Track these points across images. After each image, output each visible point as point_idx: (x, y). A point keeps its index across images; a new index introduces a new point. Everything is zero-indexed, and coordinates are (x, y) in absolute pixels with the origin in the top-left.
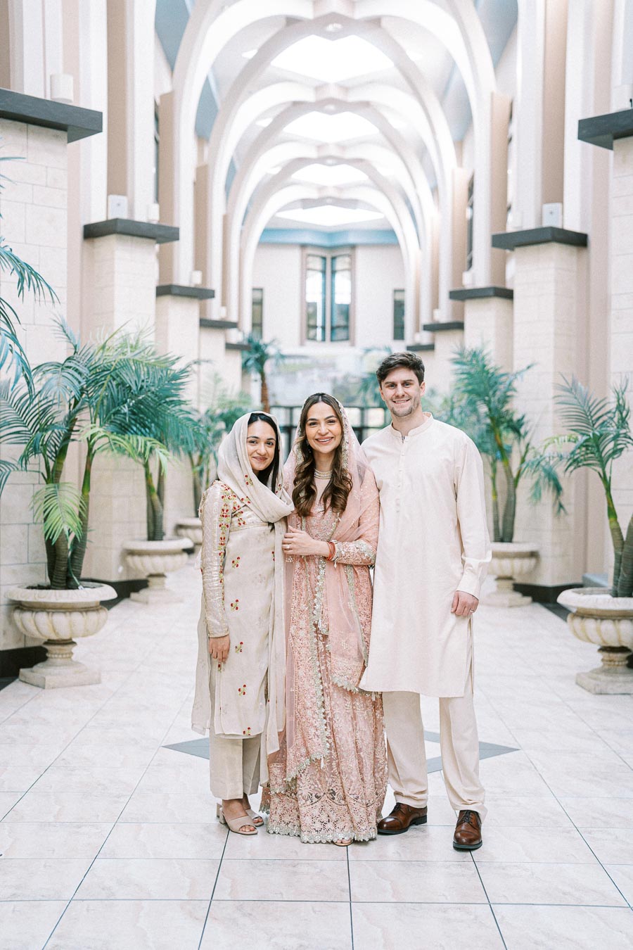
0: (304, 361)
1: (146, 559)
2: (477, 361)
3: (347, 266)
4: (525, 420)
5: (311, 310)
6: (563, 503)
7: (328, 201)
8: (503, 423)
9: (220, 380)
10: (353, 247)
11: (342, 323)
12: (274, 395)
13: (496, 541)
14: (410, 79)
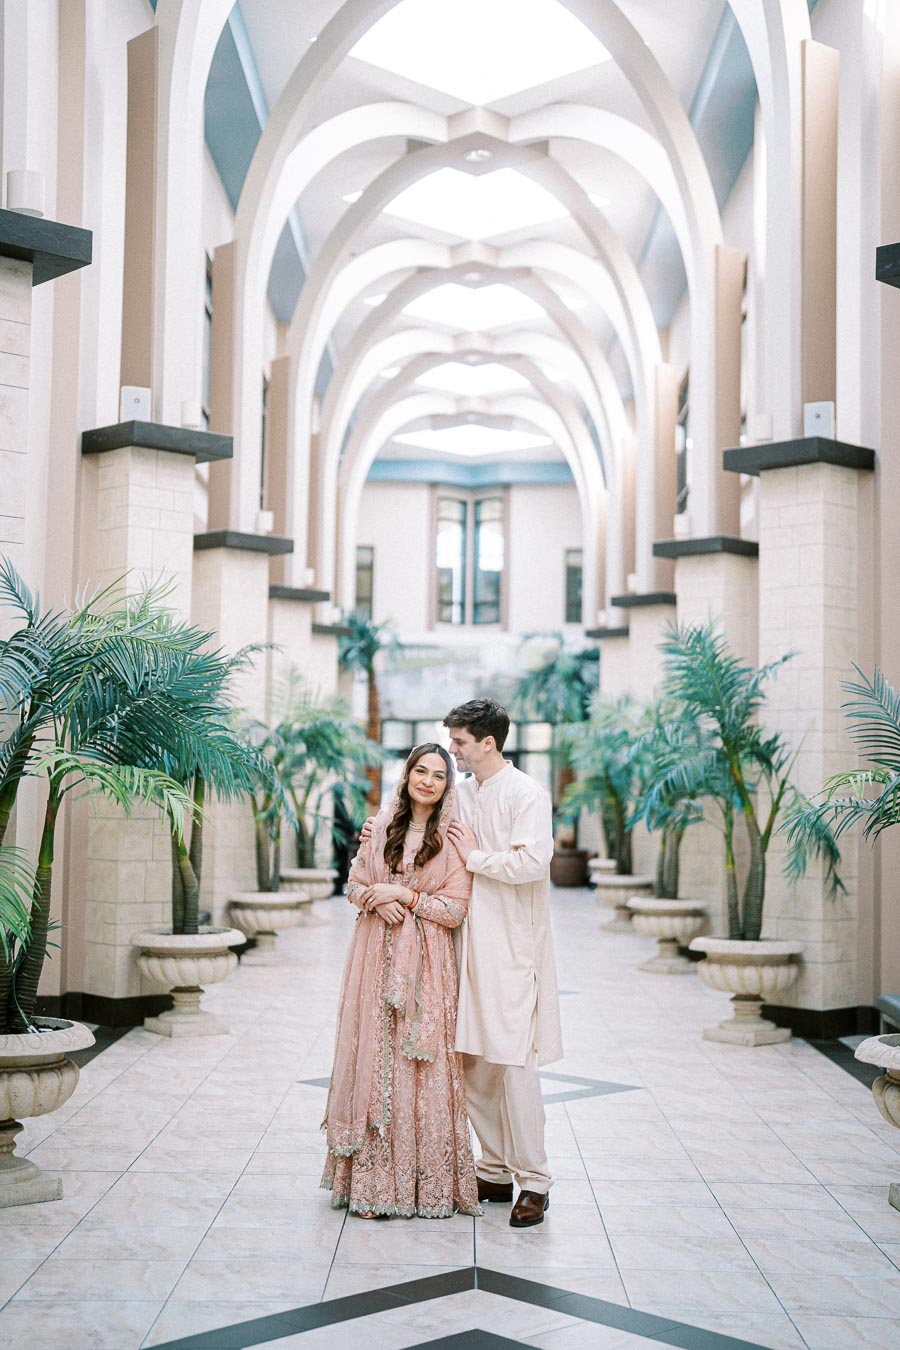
0: (432, 654)
1: (170, 965)
2: (703, 649)
3: (497, 515)
4: (779, 742)
5: (444, 580)
6: (840, 875)
7: (471, 418)
8: (742, 747)
9: (299, 678)
10: (506, 487)
11: (490, 597)
12: (389, 703)
13: (732, 937)
14: (593, 232)
